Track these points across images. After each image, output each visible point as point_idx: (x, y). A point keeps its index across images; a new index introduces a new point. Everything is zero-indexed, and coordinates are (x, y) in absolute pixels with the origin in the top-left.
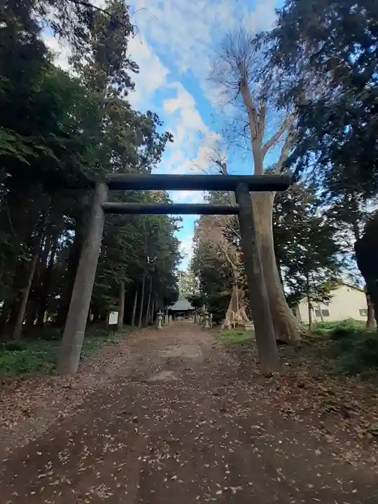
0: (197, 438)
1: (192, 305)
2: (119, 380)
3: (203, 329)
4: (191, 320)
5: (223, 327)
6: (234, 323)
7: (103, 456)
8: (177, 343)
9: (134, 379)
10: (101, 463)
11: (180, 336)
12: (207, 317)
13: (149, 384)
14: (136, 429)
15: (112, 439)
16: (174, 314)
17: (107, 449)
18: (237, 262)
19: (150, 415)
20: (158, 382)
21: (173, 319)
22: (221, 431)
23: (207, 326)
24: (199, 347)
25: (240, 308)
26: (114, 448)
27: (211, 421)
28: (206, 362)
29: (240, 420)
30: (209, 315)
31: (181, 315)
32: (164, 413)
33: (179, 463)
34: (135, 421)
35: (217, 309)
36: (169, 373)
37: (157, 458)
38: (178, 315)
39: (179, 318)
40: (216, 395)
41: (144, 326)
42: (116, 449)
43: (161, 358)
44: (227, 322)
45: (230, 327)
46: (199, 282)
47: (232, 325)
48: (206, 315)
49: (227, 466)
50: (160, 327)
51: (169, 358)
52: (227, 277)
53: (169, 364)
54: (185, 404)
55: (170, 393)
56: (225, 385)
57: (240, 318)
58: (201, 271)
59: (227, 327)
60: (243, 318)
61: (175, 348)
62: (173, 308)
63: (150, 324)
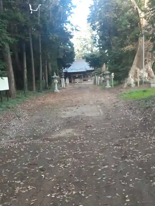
0: (100, 178)
1: (90, 66)
2: (20, 139)
3: (104, 89)
4: (90, 82)
5: (125, 85)
6: (138, 80)
7: (15, 195)
8: (77, 105)
9: (35, 138)
10: (15, 201)
11: (80, 98)
12: (108, 77)
13: (51, 140)
14: (43, 176)
15: (22, 183)
16: (71, 76)
17: (19, 191)
18: (146, 6)
19: (55, 164)
20: (60, 138)
21: (70, 82)
22: (123, 173)
23: (108, 86)
24: (99, 107)
25: (146, 63)
26: (24, 189)
27: (113, 166)
28: (108, 119)
29: (141, 164)
30: (110, 74)
31: (79, 77)
32: (68, 162)
33: (84, 197)
34: (41, 170)
35: (119, 67)
36: (70, 131)
37: (64, 194)
38: (75, 78)
39: (77, 80)
40: (118, 145)
41: (39, 90)
42: (27, 190)
43: (61, 119)
44: (131, 80)
45: (133, 85)
46: (98, 37)
47: (136, 83)
48: (106, 74)
49: (127, 196)
50: (57, 90)
51: (69, 118)
52: (132, 28)
53: (69, 123)
54: (87, 154)
55: (72, 146)
56: (126, 137)
57: (146, 75)
58: (100, 23)
59: (129, 85)
60: (149, 75)
61: (74, 109)
62: (70, 70)
63: (45, 88)
